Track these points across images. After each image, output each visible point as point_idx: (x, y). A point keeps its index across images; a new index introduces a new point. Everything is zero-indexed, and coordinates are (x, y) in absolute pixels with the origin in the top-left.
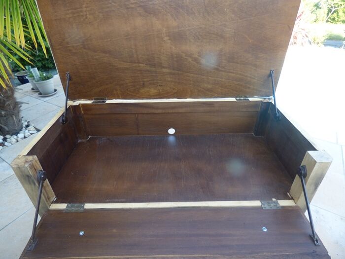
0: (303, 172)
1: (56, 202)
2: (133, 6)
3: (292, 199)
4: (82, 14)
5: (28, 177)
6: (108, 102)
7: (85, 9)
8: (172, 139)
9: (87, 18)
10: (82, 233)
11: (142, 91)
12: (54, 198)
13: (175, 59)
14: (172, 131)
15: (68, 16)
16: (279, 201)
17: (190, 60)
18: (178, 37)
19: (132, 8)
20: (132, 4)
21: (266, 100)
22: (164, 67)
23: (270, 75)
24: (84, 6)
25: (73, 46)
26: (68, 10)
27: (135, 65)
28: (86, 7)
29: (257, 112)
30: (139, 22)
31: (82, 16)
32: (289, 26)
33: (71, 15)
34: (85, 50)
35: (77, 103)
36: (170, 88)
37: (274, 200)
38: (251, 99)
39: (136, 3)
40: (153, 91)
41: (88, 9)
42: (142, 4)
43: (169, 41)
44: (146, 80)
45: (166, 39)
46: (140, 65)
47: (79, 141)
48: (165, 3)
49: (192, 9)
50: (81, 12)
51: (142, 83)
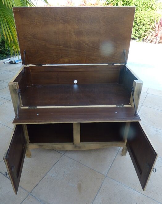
0: (132, 90)
1: (23, 106)
2: (58, 19)
3: (131, 104)
4: (34, 22)
5: (15, 90)
6: (43, 65)
7: (36, 20)
8: (76, 86)
9: (36, 24)
10: (38, 114)
11: (61, 60)
12: (22, 105)
13: (77, 44)
14: (76, 82)
15: (28, 23)
16: (124, 105)
17: (85, 44)
18: (79, 33)
19: (58, 20)
20: (58, 18)
21: (123, 64)
22: (72, 48)
23: (124, 52)
24: (36, 19)
25: (29, 37)
26: (28, 21)
27: (58, 47)
28: (37, 19)
29: (119, 71)
30: (61, 26)
31: (35, 23)
32: (130, 29)
33: (29, 23)
34: (34, 39)
35: (28, 66)
36: (75, 58)
37: (122, 105)
38: (115, 64)
39: (60, 18)
40: (66, 60)
41: (37, 20)
42: (62, 18)
43: (75, 35)
44: (63, 54)
45: (73, 34)
46: (61, 46)
47: (27, 86)
48: (73, 18)
49: (85, 21)
50: (34, 21)
51: (61, 56)
